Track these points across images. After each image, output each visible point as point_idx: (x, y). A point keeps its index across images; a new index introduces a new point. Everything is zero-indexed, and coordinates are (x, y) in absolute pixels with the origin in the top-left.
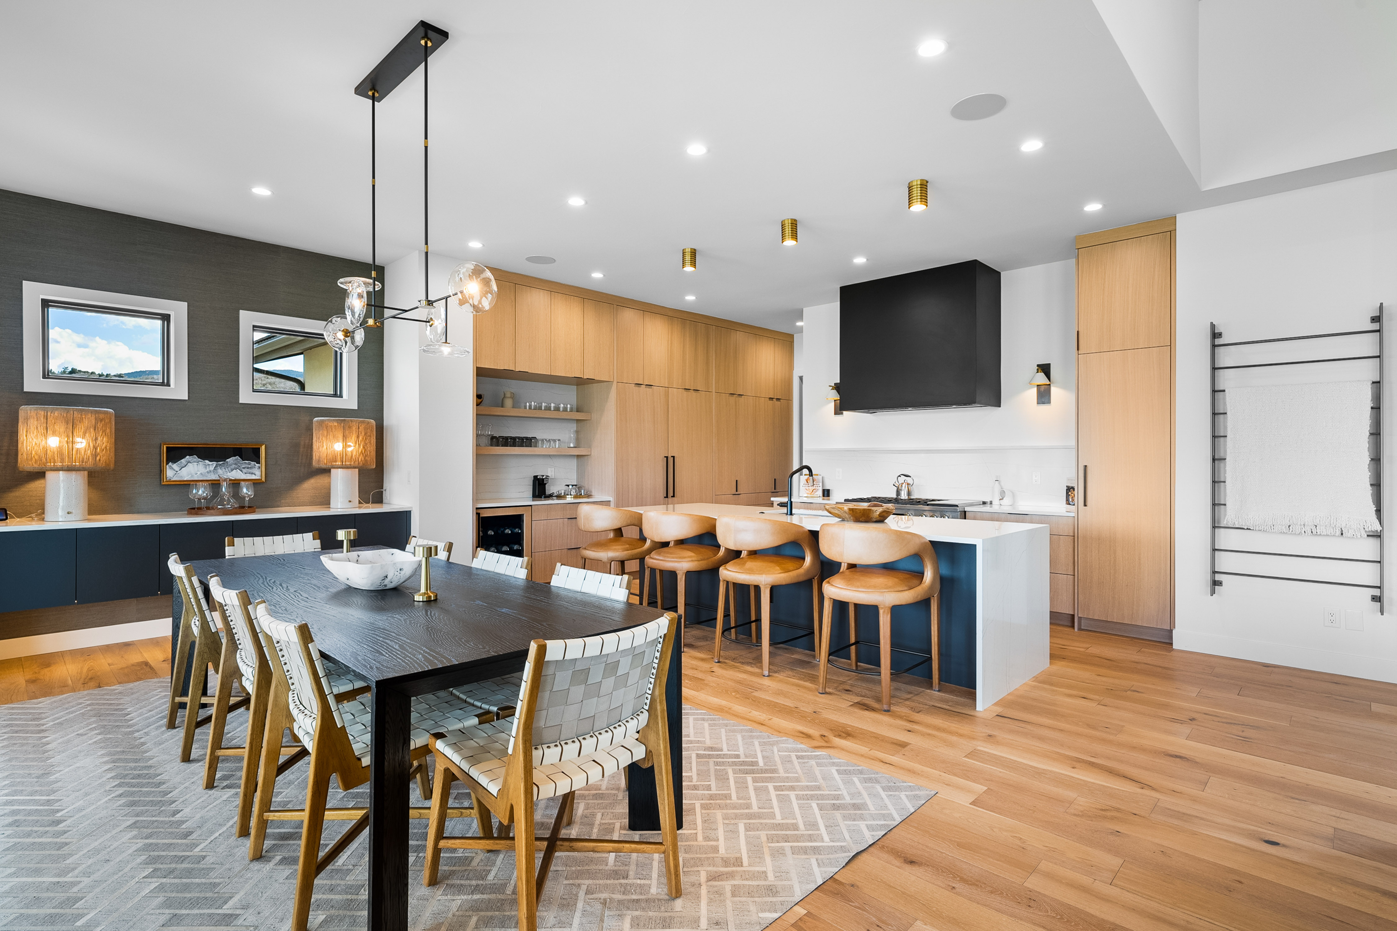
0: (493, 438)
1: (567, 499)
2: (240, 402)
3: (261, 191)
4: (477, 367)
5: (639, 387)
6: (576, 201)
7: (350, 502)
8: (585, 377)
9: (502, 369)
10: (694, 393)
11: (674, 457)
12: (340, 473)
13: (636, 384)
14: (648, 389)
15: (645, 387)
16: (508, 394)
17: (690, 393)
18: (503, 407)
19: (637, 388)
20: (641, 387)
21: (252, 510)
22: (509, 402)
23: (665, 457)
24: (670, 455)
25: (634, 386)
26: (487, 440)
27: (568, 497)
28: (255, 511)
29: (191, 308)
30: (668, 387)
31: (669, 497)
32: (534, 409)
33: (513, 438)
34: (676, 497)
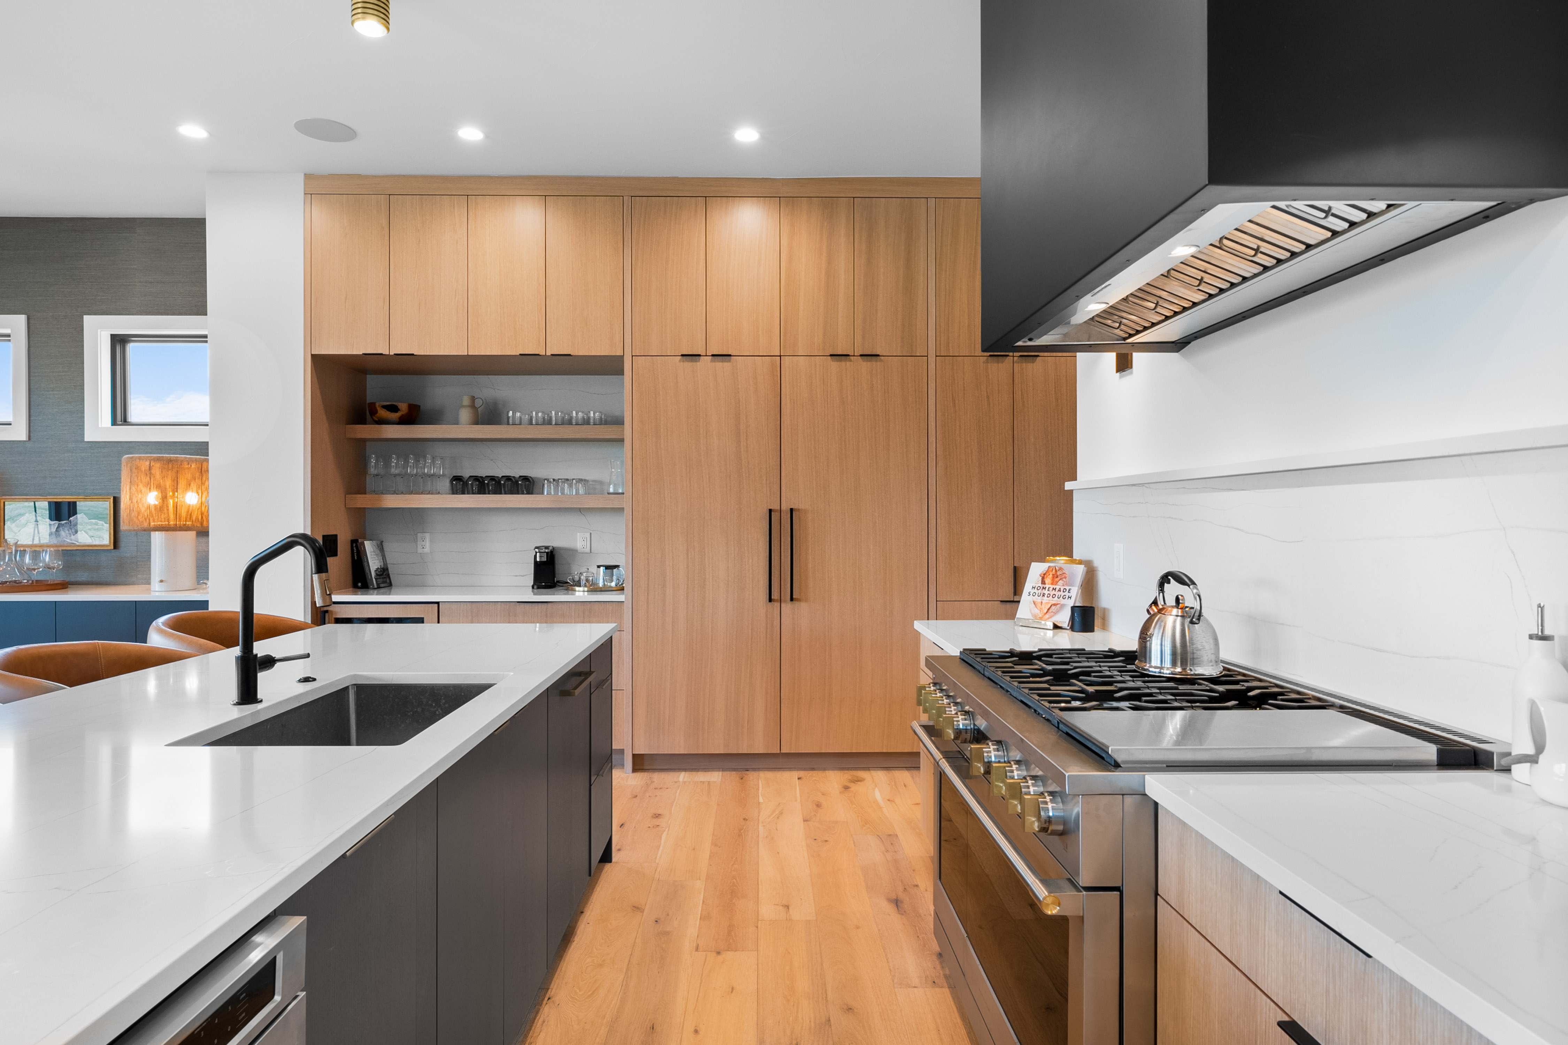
0: (458, 479)
1: (577, 593)
2: (86, 440)
4: (312, 355)
5: (691, 361)
7: (161, 581)
8: (548, 353)
9: (361, 353)
10: (865, 363)
11: (798, 510)
12: (157, 538)
13: (684, 357)
14: (721, 363)
15: (712, 361)
16: (466, 401)
17: (852, 363)
18: (457, 424)
19: (688, 365)
20: (699, 361)
21: (63, 586)
22: (465, 415)
23: (770, 511)
24: (785, 507)
25: (680, 361)
26: (446, 484)
27: (577, 588)
28: (67, 588)
29: (32, 321)
30: (780, 356)
31: (785, 601)
32: (520, 424)
33: (492, 478)
34: (806, 600)
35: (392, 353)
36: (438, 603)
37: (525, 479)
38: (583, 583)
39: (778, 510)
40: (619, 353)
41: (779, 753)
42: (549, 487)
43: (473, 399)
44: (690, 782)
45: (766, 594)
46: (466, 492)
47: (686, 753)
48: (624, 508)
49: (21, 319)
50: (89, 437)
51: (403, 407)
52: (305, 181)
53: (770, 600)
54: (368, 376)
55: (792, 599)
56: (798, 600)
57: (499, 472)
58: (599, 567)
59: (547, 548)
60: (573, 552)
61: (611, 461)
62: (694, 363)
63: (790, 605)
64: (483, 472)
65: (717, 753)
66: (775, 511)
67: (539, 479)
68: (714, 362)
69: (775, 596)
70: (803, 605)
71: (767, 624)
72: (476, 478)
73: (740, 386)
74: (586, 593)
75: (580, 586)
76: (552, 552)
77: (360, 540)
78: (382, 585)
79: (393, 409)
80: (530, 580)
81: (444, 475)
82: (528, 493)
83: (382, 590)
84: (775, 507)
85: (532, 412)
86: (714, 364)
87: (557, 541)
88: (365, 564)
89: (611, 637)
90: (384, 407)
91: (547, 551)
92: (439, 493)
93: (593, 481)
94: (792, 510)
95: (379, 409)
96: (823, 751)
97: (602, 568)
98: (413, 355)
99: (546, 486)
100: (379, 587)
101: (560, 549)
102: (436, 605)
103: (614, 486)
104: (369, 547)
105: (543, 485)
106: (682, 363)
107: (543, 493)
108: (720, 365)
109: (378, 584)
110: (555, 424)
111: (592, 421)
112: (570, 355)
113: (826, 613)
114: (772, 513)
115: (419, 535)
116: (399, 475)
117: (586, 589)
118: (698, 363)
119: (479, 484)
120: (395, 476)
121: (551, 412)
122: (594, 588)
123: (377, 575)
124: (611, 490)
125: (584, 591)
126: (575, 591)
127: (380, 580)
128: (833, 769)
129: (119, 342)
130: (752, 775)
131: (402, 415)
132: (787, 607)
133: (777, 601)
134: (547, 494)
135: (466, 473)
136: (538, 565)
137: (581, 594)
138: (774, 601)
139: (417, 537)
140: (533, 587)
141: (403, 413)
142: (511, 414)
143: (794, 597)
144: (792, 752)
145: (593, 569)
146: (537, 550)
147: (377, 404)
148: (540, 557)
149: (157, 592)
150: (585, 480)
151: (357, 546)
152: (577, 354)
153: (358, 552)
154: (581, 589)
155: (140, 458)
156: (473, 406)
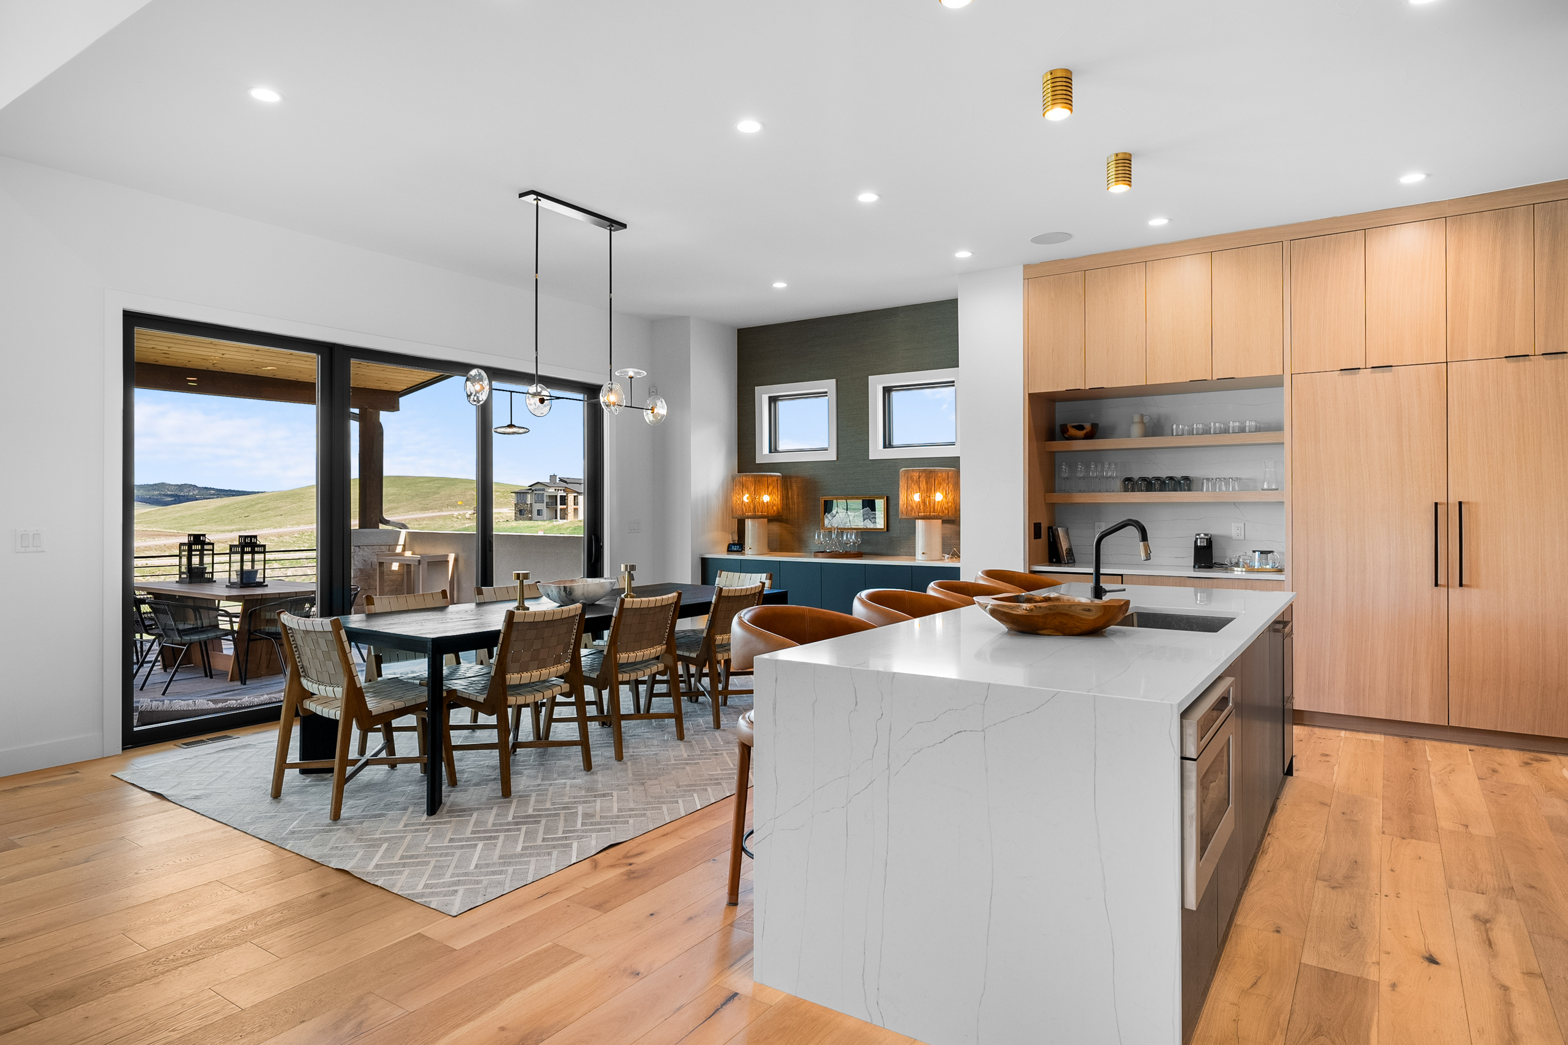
0: (1129, 479)
2: (870, 459)
3: (780, 285)
4: (1029, 394)
5: (1351, 374)
6: (867, 198)
7: (923, 553)
8: (1215, 378)
9: (1064, 390)
10: (1548, 362)
11: (1468, 503)
12: (920, 524)
13: (1343, 371)
14: (1381, 374)
15: (1371, 373)
16: (1137, 418)
17: (1532, 362)
18: (1129, 437)
19: (1347, 377)
20: (1358, 374)
21: (859, 555)
22: (1136, 429)
23: (1436, 504)
24: (1453, 500)
25: (1339, 375)
26: (1118, 484)
27: (1236, 569)
28: (862, 556)
29: (839, 383)
30: (1447, 362)
31: (1453, 587)
32: (1182, 435)
33: (1158, 479)
34: (1477, 587)
35: (1087, 388)
36: (1122, 575)
37: (1186, 478)
38: (1241, 565)
39: (1444, 504)
40: (1279, 372)
41: (1446, 726)
42: (1207, 484)
43: (1142, 416)
44: (1352, 738)
45: (1432, 579)
46: (1136, 490)
47: (1346, 714)
48: (1284, 502)
49: (833, 382)
50: (872, 457)
51: (1088, 426)
52: (1024, 270)
53: (1436, 585)
54: (1057, 403)
55: (1461, 585)
56: (1467, 586)
57: (1164, 474)
58: (1254, 552)
59: (1206, 535)
60: (1229, 538)
61: (1265, 462)
62: (1354, 376)
63: (1458, 590)
64: (1150, 474)
65: (1379, 718)
66: (1442, 504)
67: (1198, 479)
68: (1375, 373)
69: (1442, 580)
70: (1474, 591)
71: (1432, 607)
72: (1144, 479)
73: (1402, 393)
74: (1244, 573)
75: (1239, 567)
76: (1210, 538)
77: (1054, 527)
78: (1070, 561)
79: (1080, 428)
80: (1191, 561)
81: (1116, 477)
82: (1189, 490)
83: (1070, 565)
84: (1442, 499)
85: (1193, 425)
86: (1373, 375)
87: (1215, 530)
88: (1059, 545)
89: (1291, 605)
90: (1074, 427)
91: (1206, 537)
92: (1113, 491)
93: (1246, 479)
94: (1460, 503)
95: (1069, 428)
96: (1499, 730)
97: (1257, 553)
98: (1103, 388)
99: (1205, 484)
100: (1068, 563)
101: (1216, 536)
102: (1120, 577)
103: (1268, 483)
104: (1061, 531)
105: (1203, 484)
106: (1341, 377)
107: (1202, 490)
108: (1379, 375)
109: (1068, 561)
110: (1214, 434)
111: (1247, 429)
112: (1234, 378)
113: (1502, 600)
114: (1438, 506)
115: (1097, 524)
116: (1082, 477)
117: (1244, 569)
118: (1357, 376)
119: (1147, 484)
120: (1080, 478)
121: (1210, 423)
122: (1251, 570)
123: (1067, 553)
124: (1265, 487)
125: (1242, 571)
126: (1234, 571)
127: (1068, 557)
128: (1510, 748)
129: (887, 391)
130: (1417, 743)
131: (1087, 432)
132: (1456, 592)
133: (1444, 586)
134: (1206, 491)
135: (1136, 475)
136: (1197, 549)
137: (1240, 573)
138: (1441, 586)
139: (1094, 526)
140: (1194, 567)
141: (1088, 430)
142: (1174, 426)
143: (1463, 583)
144: (1462, 726)
145: (1250, 553)
146: (1198, 537)
147: (1068, 425)
148: (1201, 542)
149: (920, 560)
150: (1240, 479)
151: (1052, 532)
152: (1240, 377)
153: (1054, 536)
154: (1239, 569)
155: (913, 470)
156: (1142, 422)
